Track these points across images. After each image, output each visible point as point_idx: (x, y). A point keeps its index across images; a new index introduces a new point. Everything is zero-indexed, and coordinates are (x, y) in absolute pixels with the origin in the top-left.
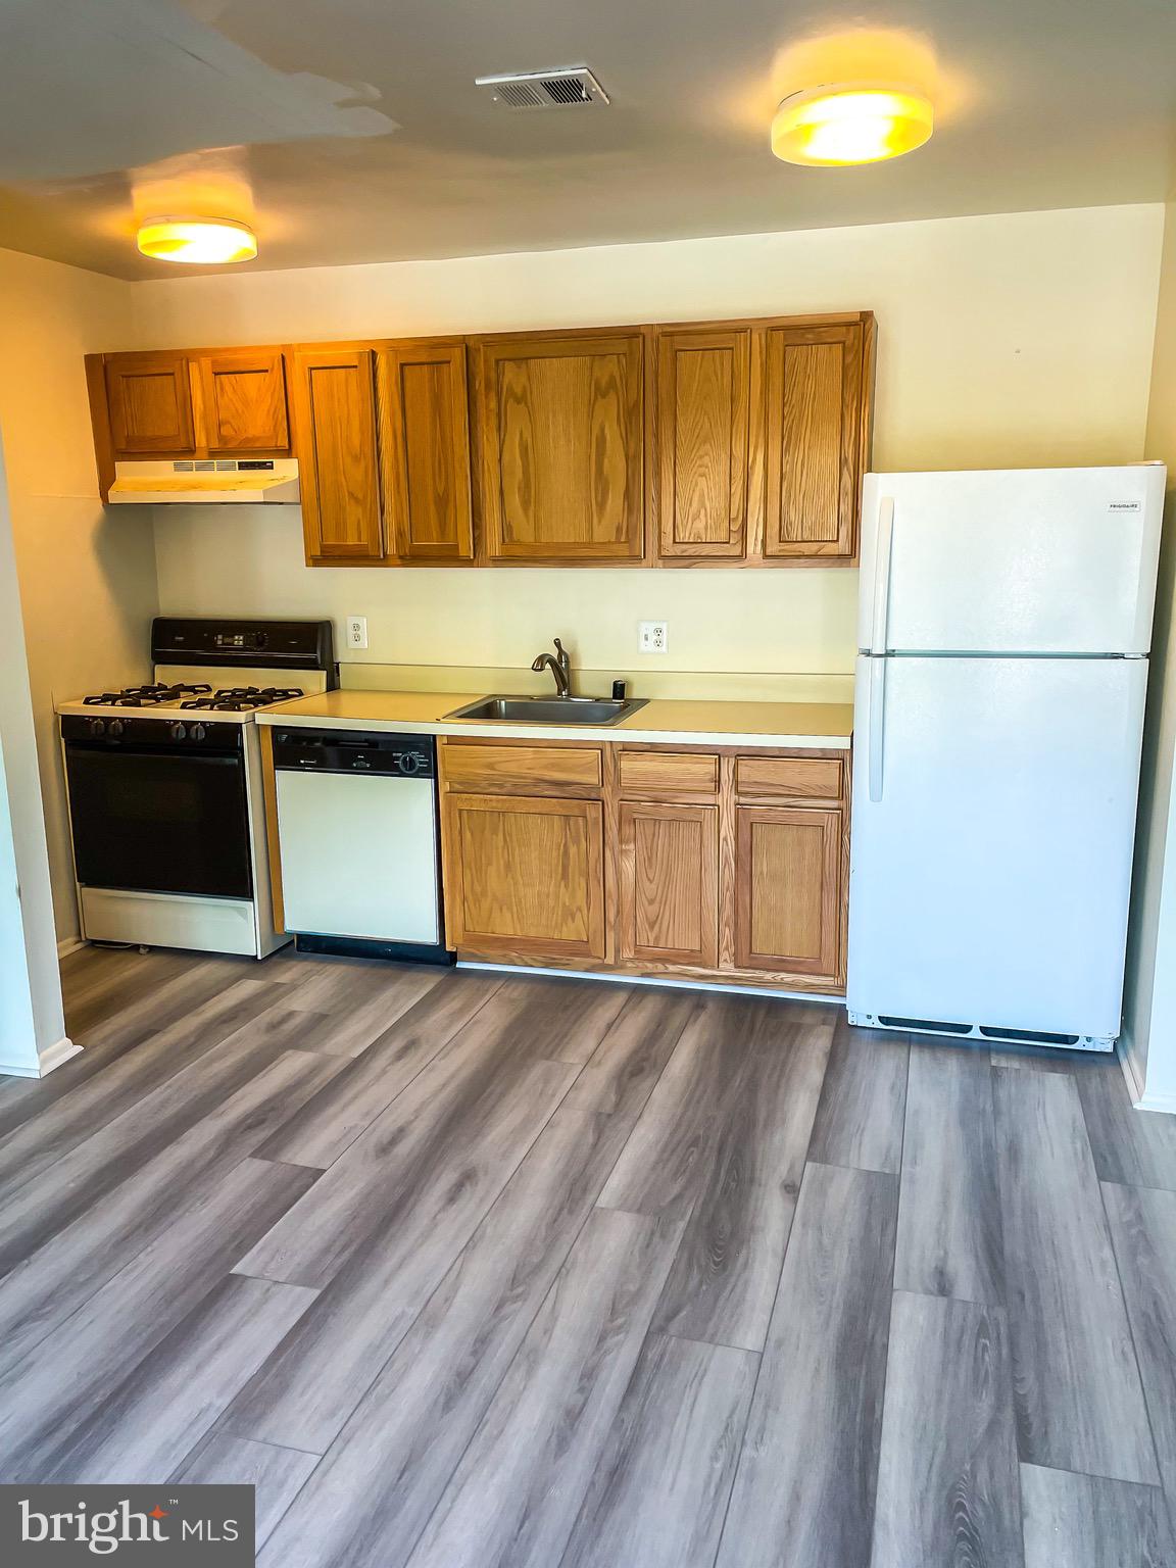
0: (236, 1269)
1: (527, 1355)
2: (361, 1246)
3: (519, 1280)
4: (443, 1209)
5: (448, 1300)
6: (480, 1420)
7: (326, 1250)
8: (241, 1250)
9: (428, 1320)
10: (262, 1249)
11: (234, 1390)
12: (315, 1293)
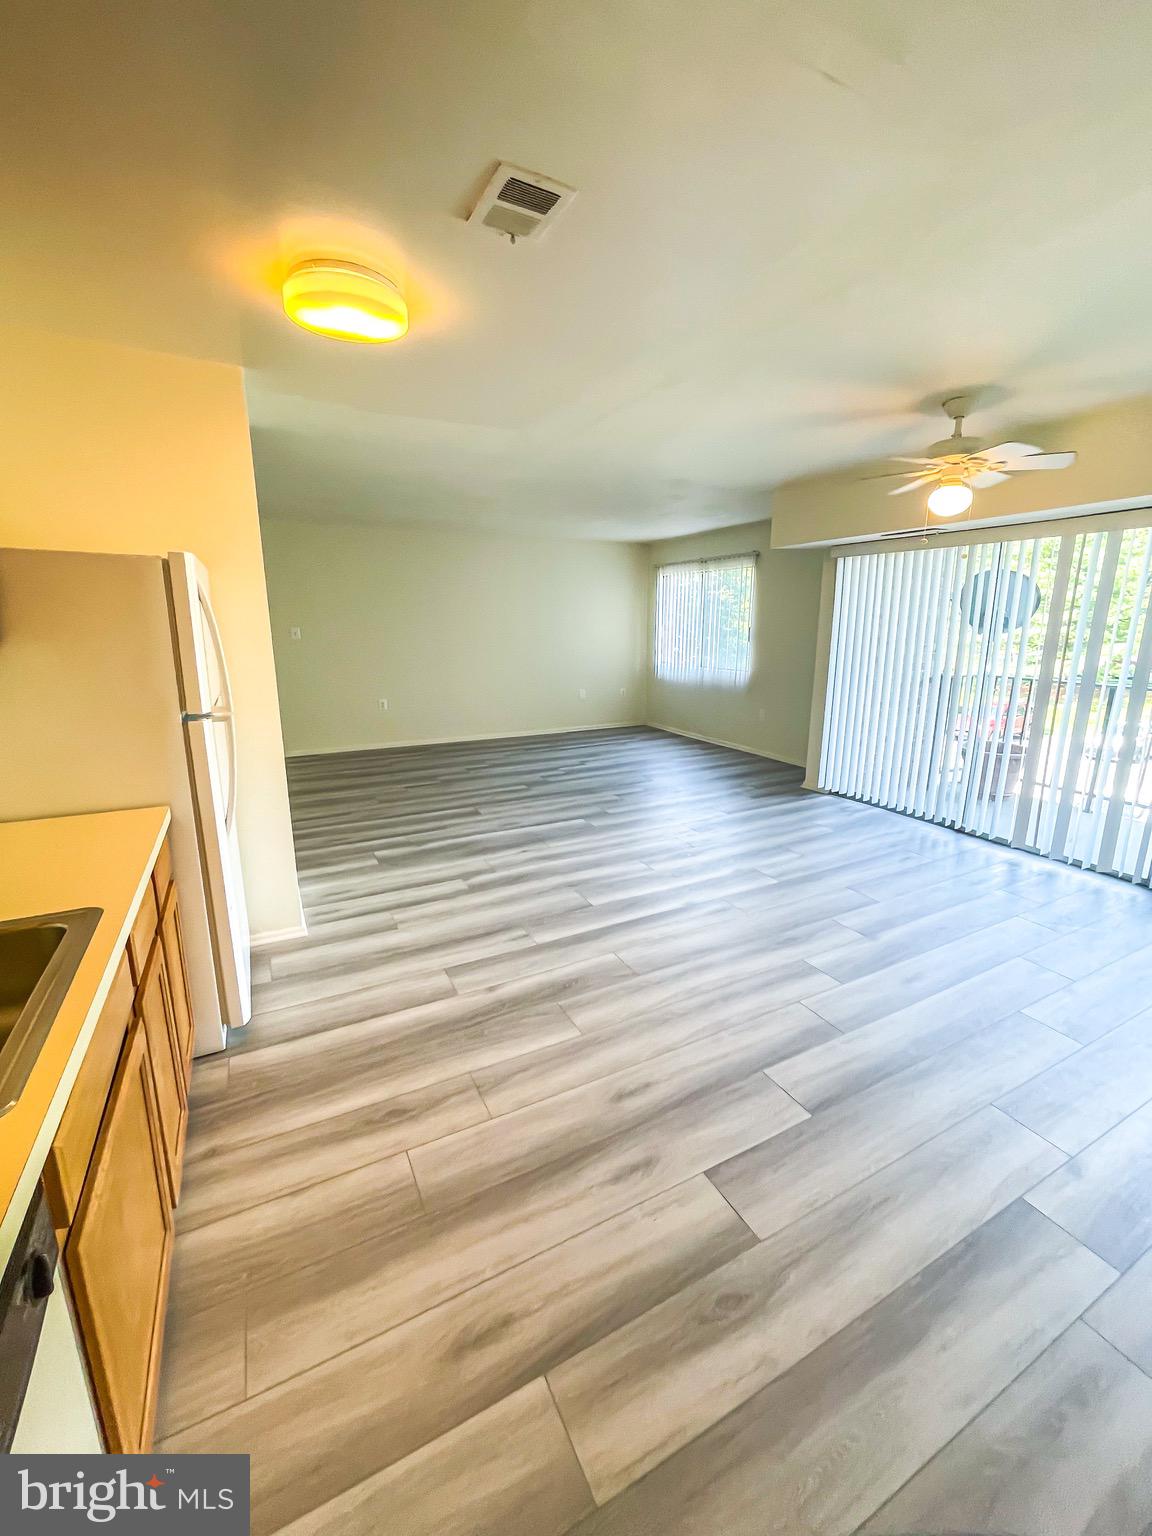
0: (808, 1116)
1: (692, 993)
2: (724, 1086)
3: (664, 1020)
4: (657, 1083)
5: (704, 1029)
6: (731, 983)
7: (746, 1096)
8: (798, 1130)
9: (721, 1027)
10: (785, 1122)
11: (829, 1044)
12: (766, 1071)
